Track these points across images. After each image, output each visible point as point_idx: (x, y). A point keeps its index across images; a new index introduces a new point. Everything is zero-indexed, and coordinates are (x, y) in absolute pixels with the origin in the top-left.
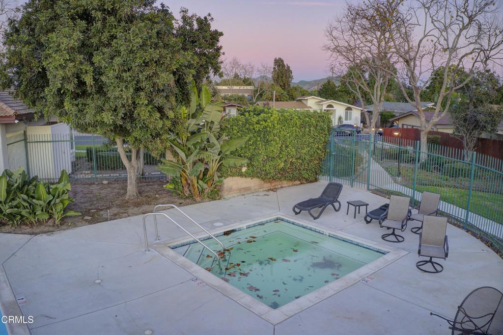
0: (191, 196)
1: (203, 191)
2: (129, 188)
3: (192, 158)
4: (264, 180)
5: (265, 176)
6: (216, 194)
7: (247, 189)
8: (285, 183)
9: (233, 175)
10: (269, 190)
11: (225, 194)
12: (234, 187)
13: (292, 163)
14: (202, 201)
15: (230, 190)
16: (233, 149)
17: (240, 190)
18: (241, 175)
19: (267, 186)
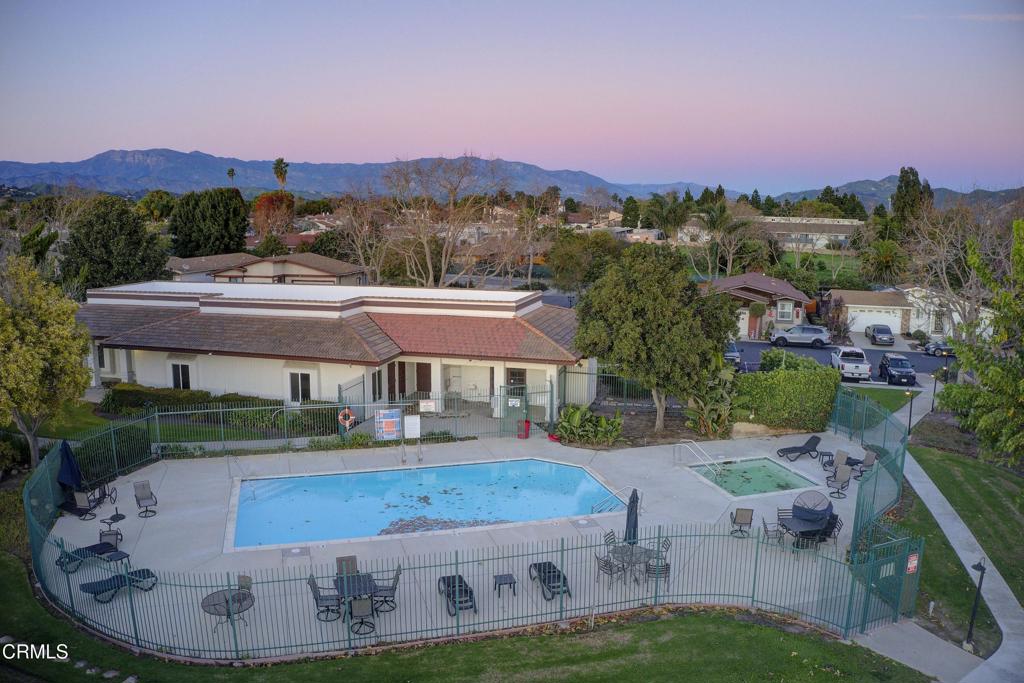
0: (706, 435)
1: (715, 432)
2: (658, 422)
3: (709, 407)
4: (768, 426)
5: (770, 424)
6: (726, 434)
7: (753, 433)
8: (790, 431)
9: (742, 421)
10: (772, 436)
11: (733, 435)
12: (742, 431)
13: (796, 415)
14: (714, 439)
15: (739, 432)
16: (740, 403)
17: (747, 433)
18: (749, 421)
19: (772, 432)
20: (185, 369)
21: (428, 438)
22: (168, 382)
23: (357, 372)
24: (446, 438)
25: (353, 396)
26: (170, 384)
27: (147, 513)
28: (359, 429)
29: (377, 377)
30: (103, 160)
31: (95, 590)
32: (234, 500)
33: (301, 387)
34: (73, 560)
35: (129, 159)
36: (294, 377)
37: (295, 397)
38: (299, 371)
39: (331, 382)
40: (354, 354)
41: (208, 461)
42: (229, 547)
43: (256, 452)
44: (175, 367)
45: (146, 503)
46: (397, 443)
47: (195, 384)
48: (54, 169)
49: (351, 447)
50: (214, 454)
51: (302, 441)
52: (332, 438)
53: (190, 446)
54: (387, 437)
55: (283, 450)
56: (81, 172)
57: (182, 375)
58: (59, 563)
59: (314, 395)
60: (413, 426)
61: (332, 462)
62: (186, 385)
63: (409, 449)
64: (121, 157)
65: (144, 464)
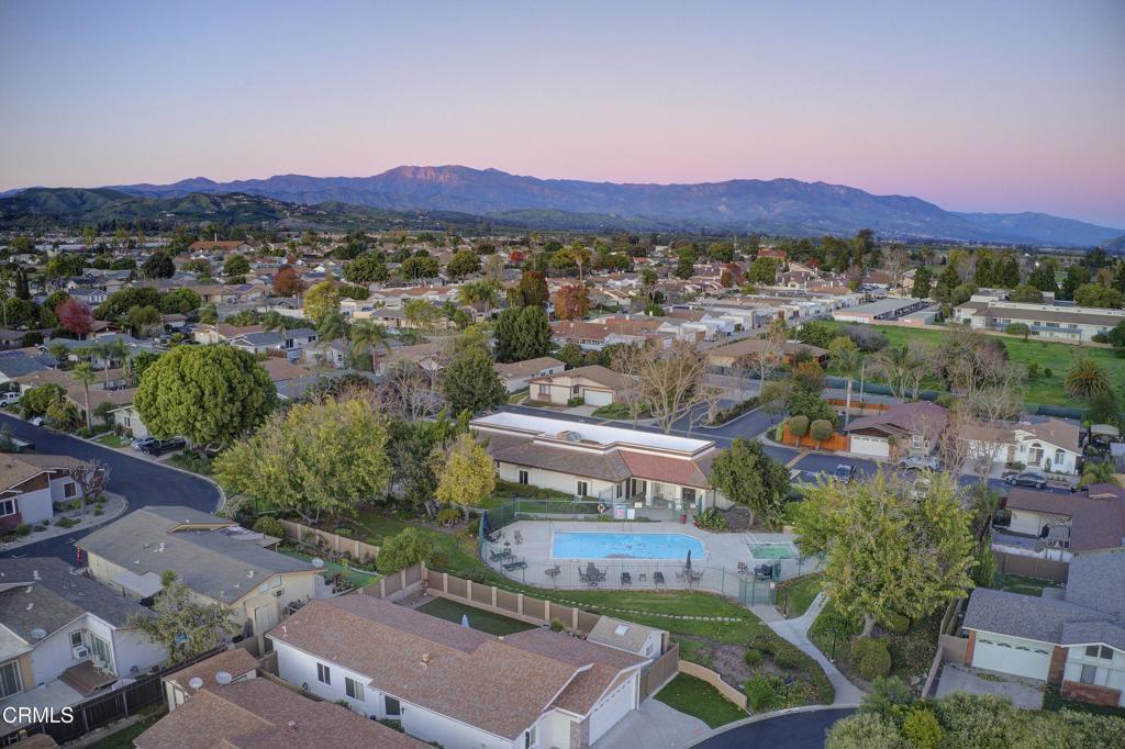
20: (526, 474)
21: (639, 519)
22: (517, 479)
23: (610, 484)
24: (647, 520)
25: (607, 496)
26: (518, 480)
27: (518, 543)
28: (608, 513)
29: (619, 488)
30: (393, 176)
31: (507, 567)
32: (552, 540)
33: (583, 488)
34: (495, 557)
35: (421, 176)
36: (579, 483)
37: (579, 493)
38: (583, 481)
39: (597, 488)
40: (607, 476)
41: (539, 522)
42: (551, 558)
43: (560, 520)
44: (521, 472)
45: (518, 537)
46: (624, 521)
47: (530, 482)
48: (342, 183)
49: (603, 520)
50: (542, 519)
51: (581, 516)
52: (595, 516)
53: (531, 514)
54: (618, 518)
55: (572, 520)
56: (371, 188)
57: (524, 477)
58: (491, 558)
59: (588, 494)
60: (631, 514)
61: (594, 528)
62: (526, 482)
63: (629, 524)
64: (413, 173)
65: (511, 523)
